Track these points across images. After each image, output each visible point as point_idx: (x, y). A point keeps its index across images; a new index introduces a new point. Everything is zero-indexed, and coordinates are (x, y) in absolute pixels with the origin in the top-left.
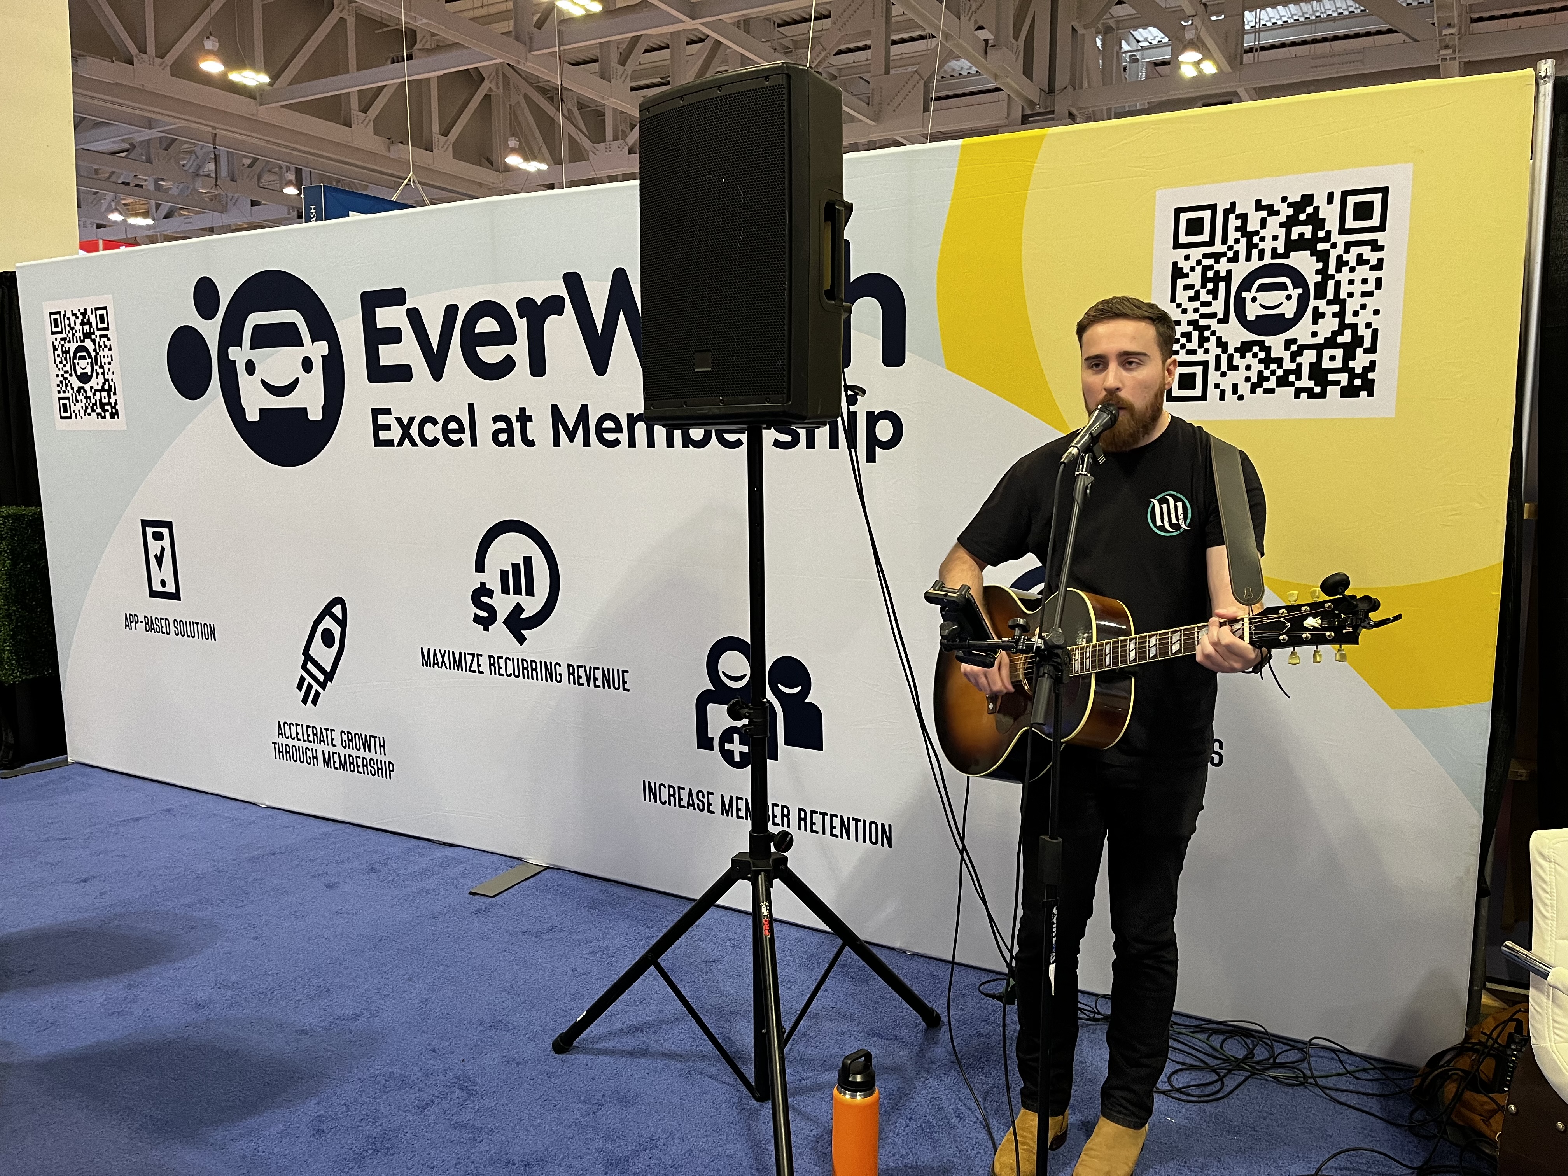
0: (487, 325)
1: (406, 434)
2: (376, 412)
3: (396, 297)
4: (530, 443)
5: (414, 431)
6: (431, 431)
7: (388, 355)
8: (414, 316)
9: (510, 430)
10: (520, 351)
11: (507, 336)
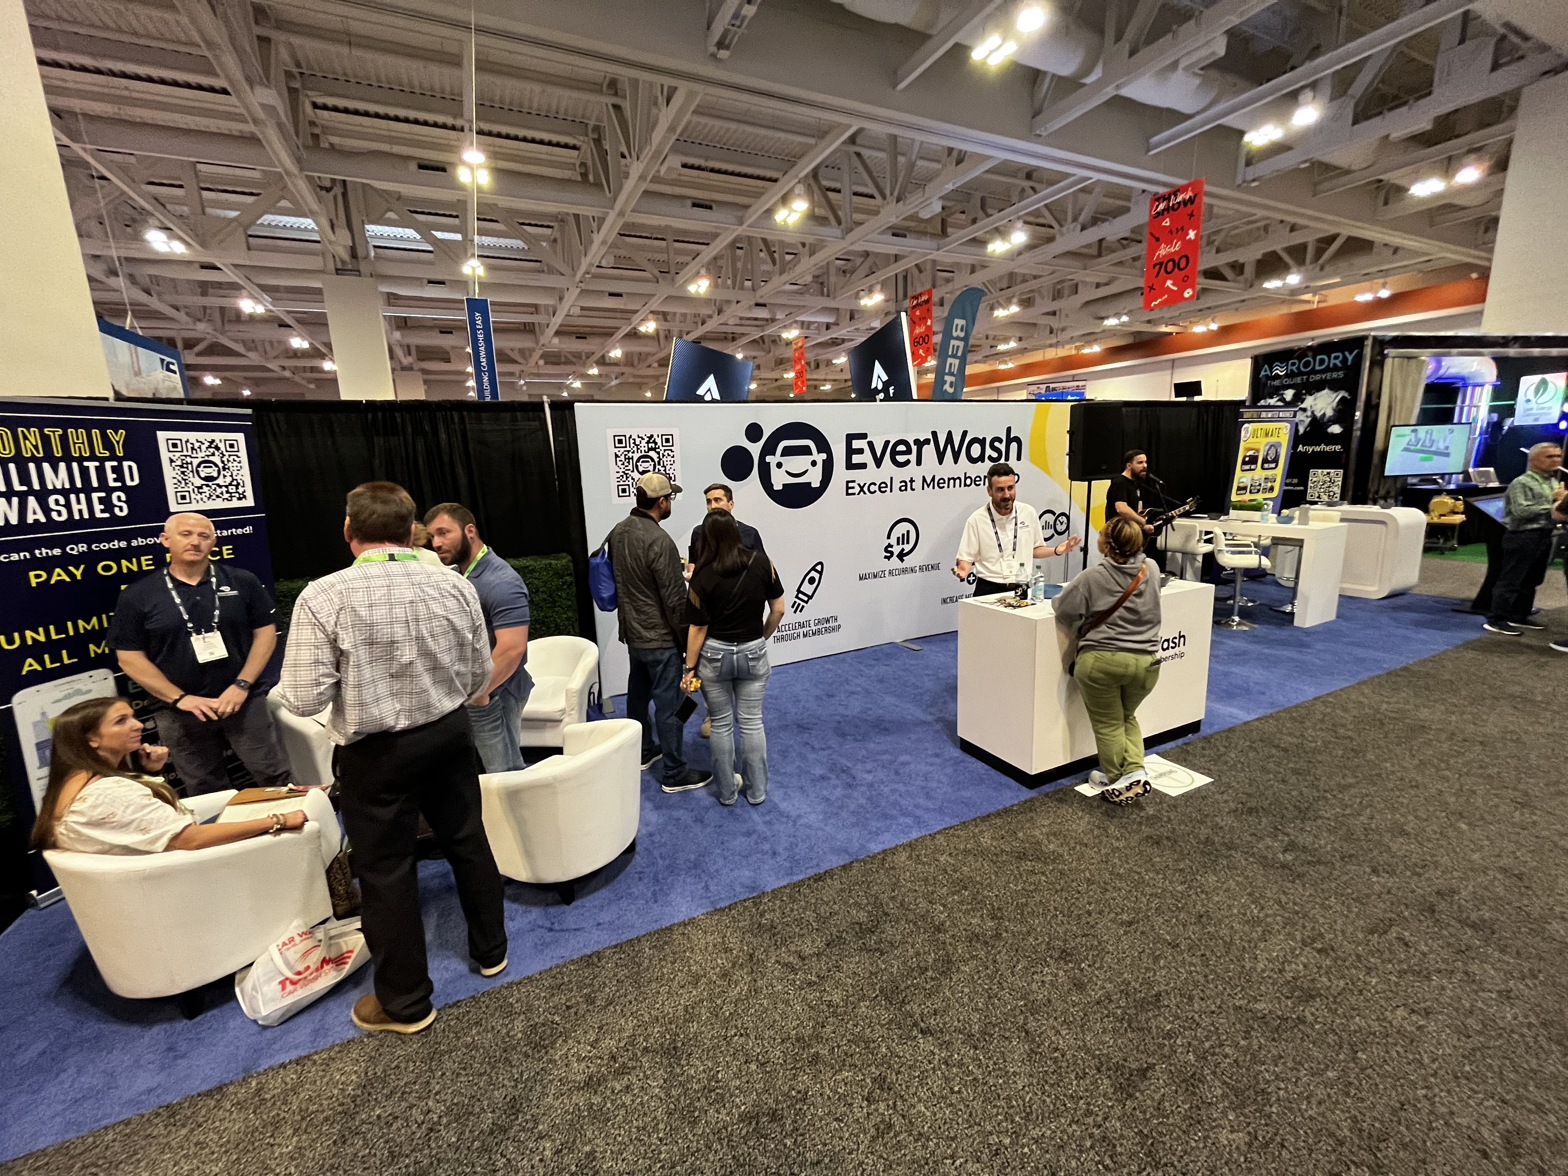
0: (901, 448)
1: (862, 489)
2: (848, 482)
3: (863, 436)
4: (913, 489)
5: (865, 489)
6: (873, 488)
7: (856, 459)
8: (871, 444)
9: (906, 486)
10: (913, 457)
11: (909, 452)
